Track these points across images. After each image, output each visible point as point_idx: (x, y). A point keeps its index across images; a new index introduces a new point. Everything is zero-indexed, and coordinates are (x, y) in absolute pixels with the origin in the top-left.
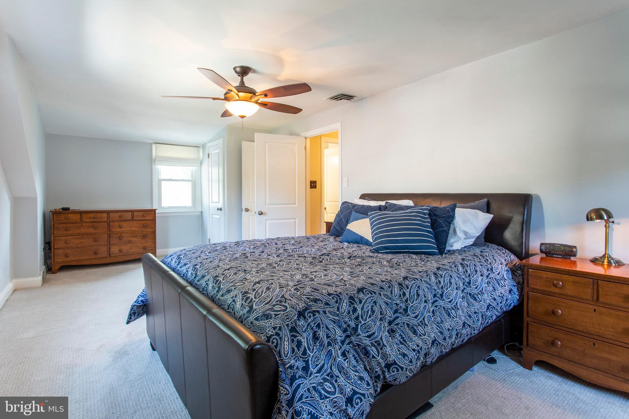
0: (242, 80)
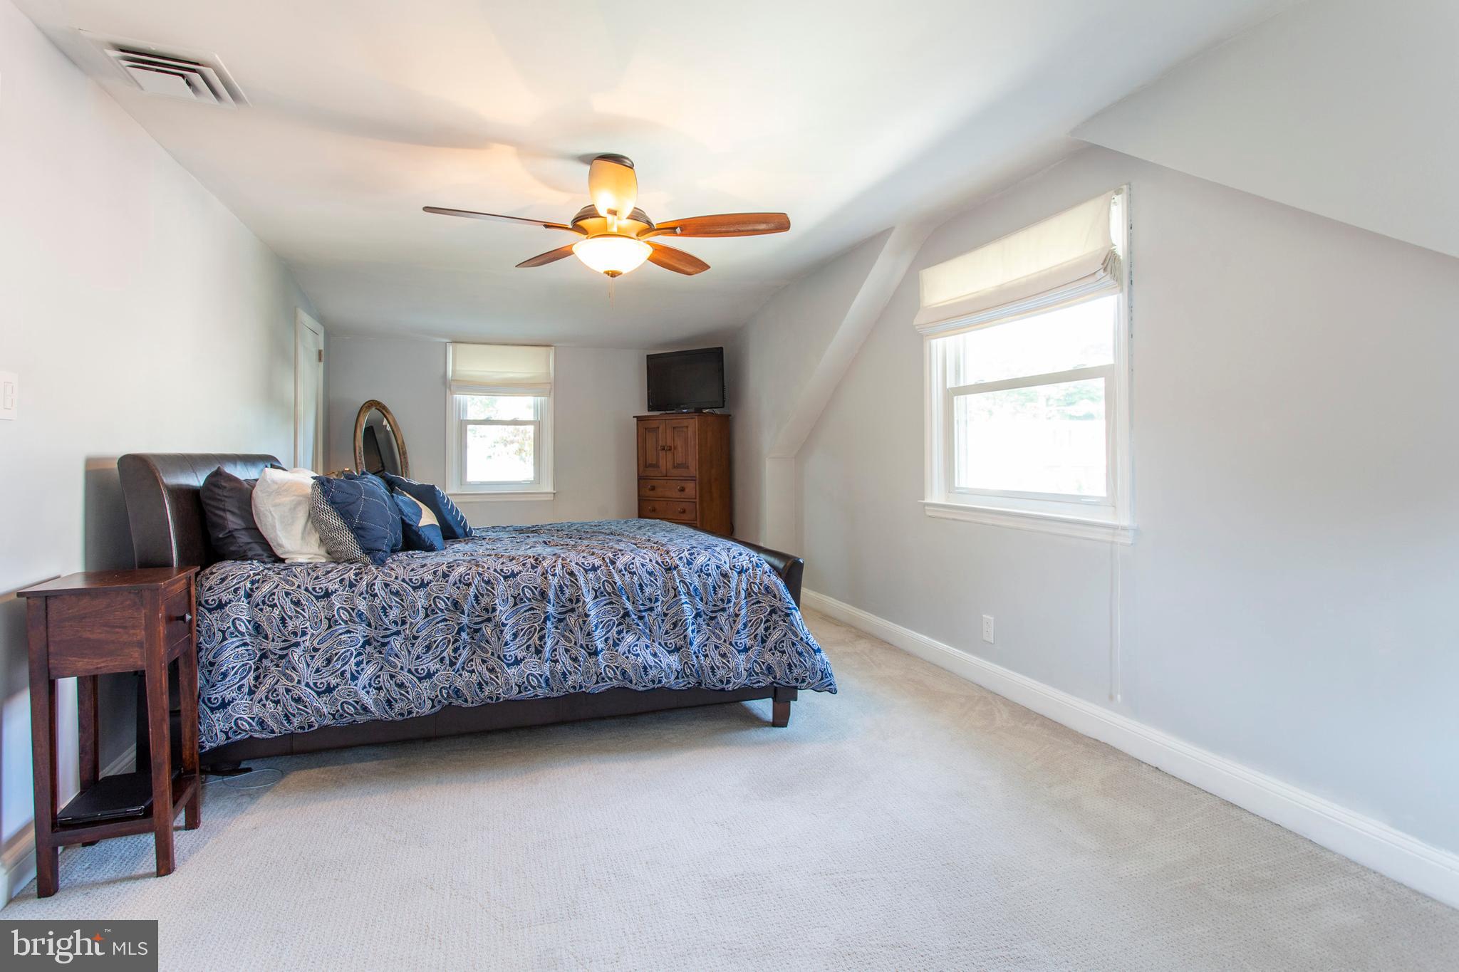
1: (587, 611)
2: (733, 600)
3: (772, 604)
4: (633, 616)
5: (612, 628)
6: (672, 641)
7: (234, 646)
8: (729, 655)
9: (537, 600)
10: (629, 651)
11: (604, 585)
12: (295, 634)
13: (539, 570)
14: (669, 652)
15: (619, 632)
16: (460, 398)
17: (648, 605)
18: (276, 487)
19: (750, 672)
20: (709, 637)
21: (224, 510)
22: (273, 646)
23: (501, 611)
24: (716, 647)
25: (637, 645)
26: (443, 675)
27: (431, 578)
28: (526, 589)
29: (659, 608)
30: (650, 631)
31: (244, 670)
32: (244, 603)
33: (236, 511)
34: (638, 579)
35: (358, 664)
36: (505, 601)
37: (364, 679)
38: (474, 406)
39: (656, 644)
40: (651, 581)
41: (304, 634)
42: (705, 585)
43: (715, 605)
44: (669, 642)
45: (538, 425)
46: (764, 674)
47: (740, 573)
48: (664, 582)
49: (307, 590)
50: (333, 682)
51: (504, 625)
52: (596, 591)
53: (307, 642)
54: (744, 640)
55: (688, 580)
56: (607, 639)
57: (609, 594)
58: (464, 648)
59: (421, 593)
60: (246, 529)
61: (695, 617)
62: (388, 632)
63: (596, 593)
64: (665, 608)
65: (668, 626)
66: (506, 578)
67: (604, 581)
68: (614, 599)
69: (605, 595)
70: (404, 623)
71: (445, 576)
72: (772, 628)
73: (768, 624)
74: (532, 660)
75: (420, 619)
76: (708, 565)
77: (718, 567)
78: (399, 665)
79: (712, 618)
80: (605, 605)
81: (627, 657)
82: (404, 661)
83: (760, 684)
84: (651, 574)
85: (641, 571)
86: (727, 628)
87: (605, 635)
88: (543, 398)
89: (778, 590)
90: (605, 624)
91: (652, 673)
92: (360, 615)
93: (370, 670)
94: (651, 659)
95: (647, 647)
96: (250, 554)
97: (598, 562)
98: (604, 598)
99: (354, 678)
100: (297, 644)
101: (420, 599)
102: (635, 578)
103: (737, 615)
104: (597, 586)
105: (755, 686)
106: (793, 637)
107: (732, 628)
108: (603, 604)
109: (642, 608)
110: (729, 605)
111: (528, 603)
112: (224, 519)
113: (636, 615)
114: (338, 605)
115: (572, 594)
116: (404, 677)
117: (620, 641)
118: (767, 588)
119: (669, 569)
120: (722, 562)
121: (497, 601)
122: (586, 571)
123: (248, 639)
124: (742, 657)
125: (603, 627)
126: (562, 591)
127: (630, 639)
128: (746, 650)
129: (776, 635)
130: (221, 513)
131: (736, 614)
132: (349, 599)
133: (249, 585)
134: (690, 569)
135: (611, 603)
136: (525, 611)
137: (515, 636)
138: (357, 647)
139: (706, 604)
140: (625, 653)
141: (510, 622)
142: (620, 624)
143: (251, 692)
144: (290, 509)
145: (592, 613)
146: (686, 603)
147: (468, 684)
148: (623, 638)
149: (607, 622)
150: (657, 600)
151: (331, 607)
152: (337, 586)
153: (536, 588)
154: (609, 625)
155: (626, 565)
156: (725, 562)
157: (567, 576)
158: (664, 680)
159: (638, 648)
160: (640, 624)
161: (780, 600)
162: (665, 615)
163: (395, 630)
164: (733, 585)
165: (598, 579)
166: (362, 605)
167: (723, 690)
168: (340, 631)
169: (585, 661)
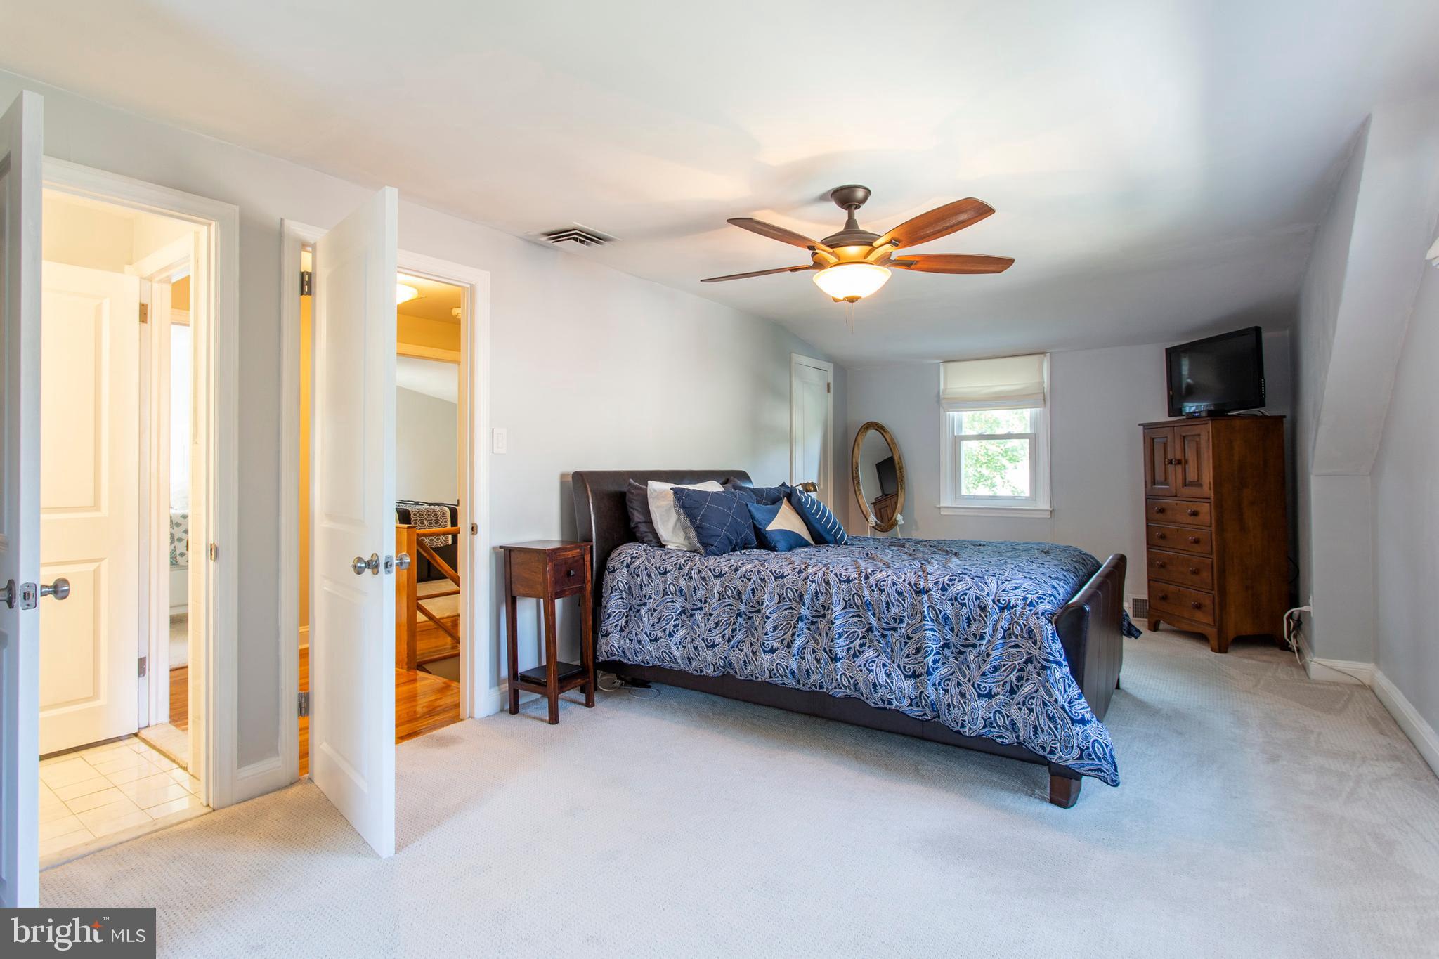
0: (851, 216)
1: (833, 619)
2: (987, 637)
3: (1030, 651)
4: (876, 632)
5: (856, 640)
6: (911, 666)
7: (616, 598)
8: (968, 696)
9: (796, 601)
10: (865, 665)
11: (853, 597)
12: (645, 596)
13: (803, 575)
14: (906, 677)
15: (861, 645)
16: (953, 415)
17: (893, 624)
18: (655, 494)
19: (988, 723)
20: (954, 672)
21: (634, 509)
22: (635, 603)
23: (767, 605)
24: (959, 684)
25: (874, 662)
26: (722, 648)
27: (727, 570)
28: (789, 590)
29: (903, 629)
30: (892, 650)
31: (620, 615)
32: (625, 571)
33: (639, 509)
34: (886, 597)
35: (675, 626)
36: (772, 597)
37: (677, 638)
38: (968, 421)
39: (895, 666)
40: (899, 601)
41: (650, 598)
42: (957, 615)
43: (966, 639)
44: (908, 666)
45: (1033, 439)
46: (1007, 729)
47: (1002, 609)
48: (912, 604)
49: (656, 567)
50: (659, 636)
51: (768, 618)
52: (846, 602)
53: (651, 604)
54: (990, 684)
55: (937, 607)
56: (849, 649)
57: (858, 607)
58: (740, 630)
59: (718, 581)
60: (645, 522)
61: (943, 647)
62: (695, 607)
63: (846, 604)
64: (910, 631)
65: (911, 650)
66: (776, 578)
67: (854, 594)
68: (862, 612)
69: (853, 608)
70: (705, 602)
71: (736, 570)
72: (1025, 679)
73: (1021, 674)
74: (782, 652)
75: (714, 601)
76: (966, 594)
77: (977, 598)
78: (698, 633)
79: (961, 653)
80: (853, 616)
81: (861, 671)
82: (701, 631)
83: (1004, 740)
84: (900, 594)
85: (891, 590)
86: (974, 666)
87: (848, 645)
88: (1038, 409)
89: (1042, 636)
90: (850, 634)
91: (881, 692)
92: (681, 590)
93: (682, 632)
94: (883, 678)
95: (884, 665)
96: (645, 539)
97: (853, 575)
98: (852, 610)
99: (671, 635)
100: (645, 604)
101: (717, 585)
102: (884, 596)
103: (988, 655)
104: (847, 598)
105: (999, 740)
106: (1045, 696)
107: (980, 667)
108: (850, 615)
109: (885, 626)
110: (981, 642)
111: (788, 602)
112: (633, 514)
113: (879, 632)
114: (670, 581)
115: (825, 601)
116: (699, 643)
117: (860, 654)
118: (1030, 632)
119: (919, 592)
120: (984, 594)
121: (765, 597)
122: (840, 581)
123: (624, 595)
124: (983, 702)
125: (847, 637)
126: (817, 597)
127: (869, 653)
128: (990, 695)
129: (1027, 689)
130: (632, 510)
131: (988, 653)
132: (677, 578)
133: (630, 560)
134: (944, 595)
135: (858, 616)
136: (786, 609)
137: (775, 628)
138: (677, 613)
139: (957, 635)
140: (860, 666)
141: (773, 616)
142: (864, 637)
143: (621, 630)
144: (666, 510)
145: (838, 622)
146: (932, 630)
147: (738, 659)
148: (863, 651)
149: (851, 633)
150: (902, 621)
151: (665, 582)
152: (672, 568)
153: (796, 591)
154: (853, 636)
155: (878, 582)
156: (988, 594)
157: (824, 584)
158: (895, 703)
159: (875, 665)
160: (882, 642)
161: (1040, 648)
162: (909, 638)
163: (700, 606)
164: (990, 620)
165: (849, 591)
166: (683, 584)
167: (959, 732)
168: (668, 600)
169: (826, 664)
